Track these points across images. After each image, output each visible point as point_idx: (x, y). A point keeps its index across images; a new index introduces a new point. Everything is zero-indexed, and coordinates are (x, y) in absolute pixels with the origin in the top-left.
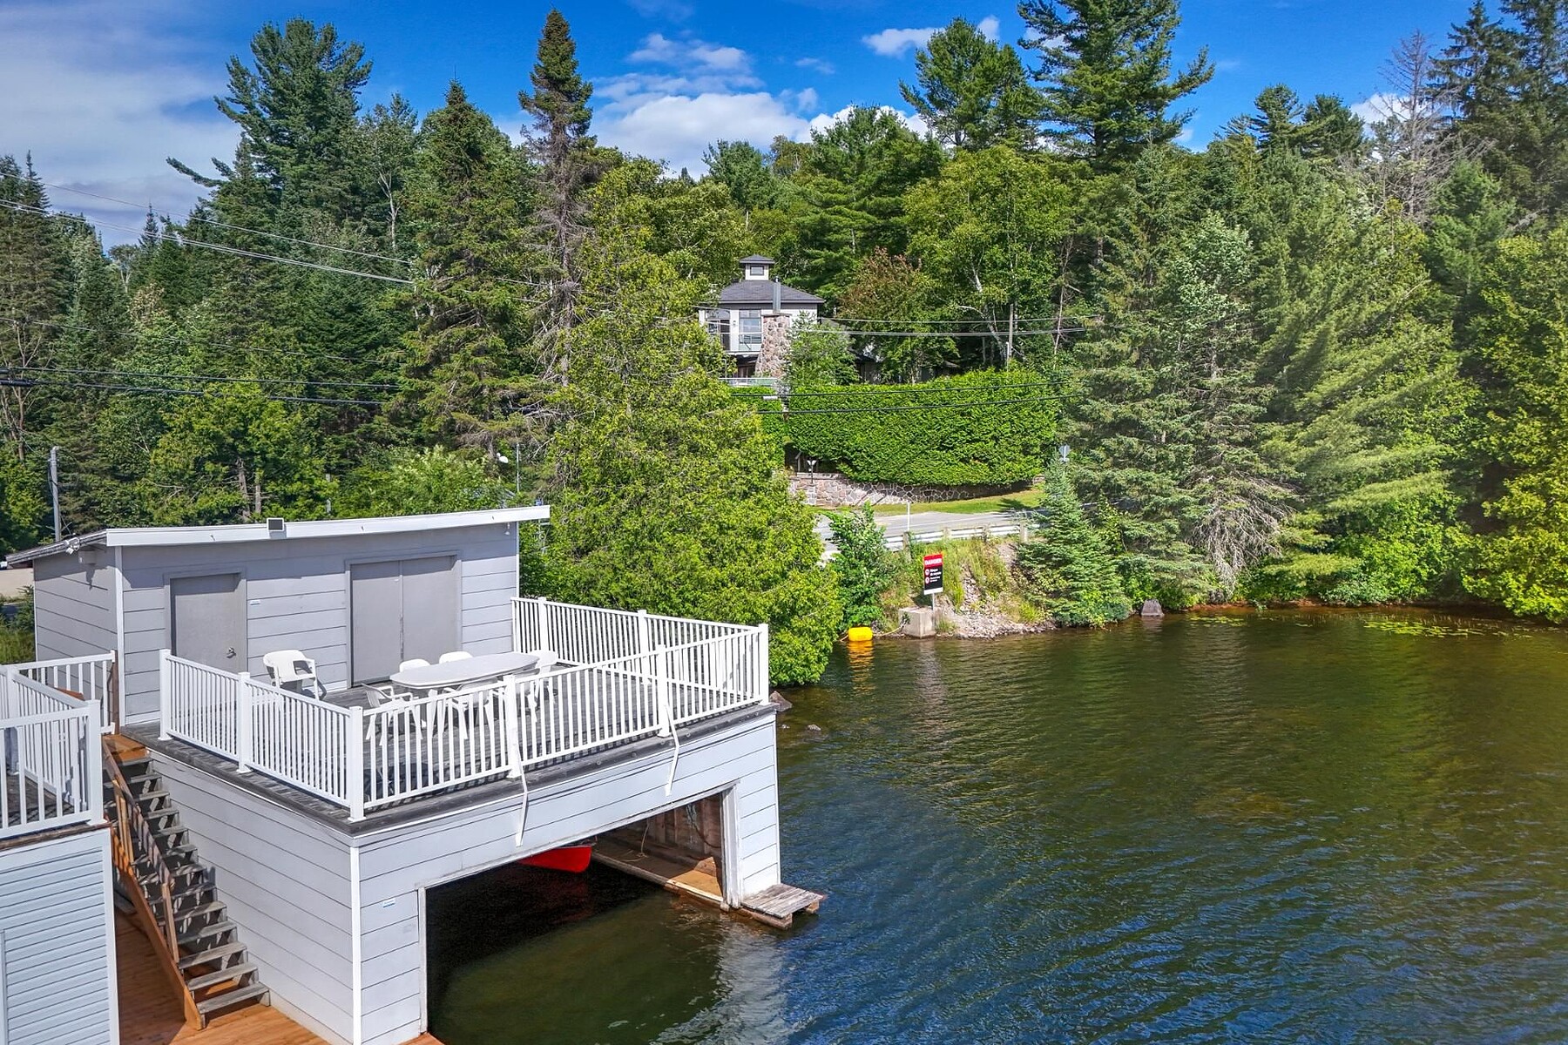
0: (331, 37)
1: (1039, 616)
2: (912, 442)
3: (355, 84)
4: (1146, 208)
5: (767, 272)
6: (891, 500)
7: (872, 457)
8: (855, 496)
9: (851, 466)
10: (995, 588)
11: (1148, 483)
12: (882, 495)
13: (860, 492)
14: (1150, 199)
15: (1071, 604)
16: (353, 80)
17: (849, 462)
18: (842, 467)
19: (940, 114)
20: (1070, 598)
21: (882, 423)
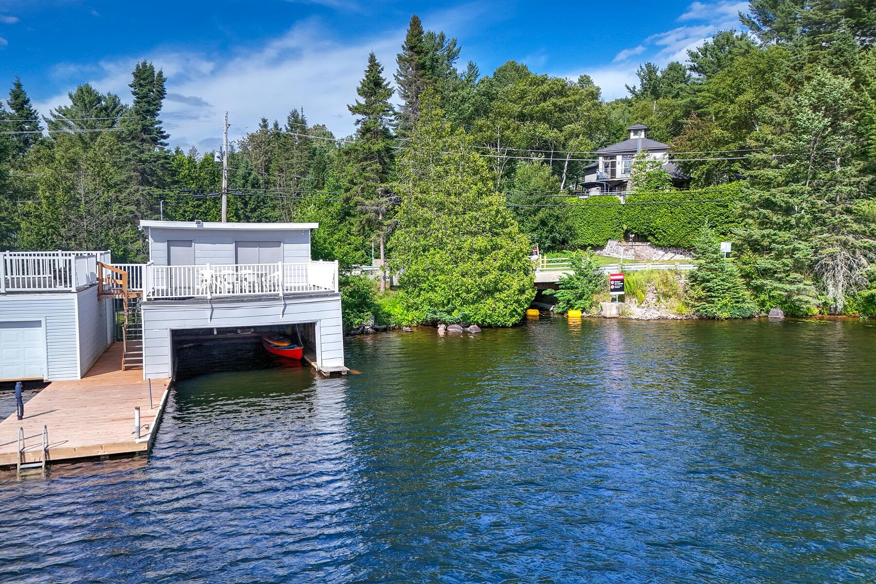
0: (442, 37)
1: (687, 311)
2: (689, 223)
3: (453, 58)
4: (791, 72)
5: (643, 133)
6: (679, 257)
7: (665, 232)
8: (658, 255)
9: (655, 238)
10: (666, 296)
11: (774, 237)
12: (673, 254)
13: (661, 252)
14: (795, 65)
15: (707, 305)
16: (451, 56)
17: (653, 235)
18: (650, 238)
19: (766, 29)
20: (708, 302)
21: (671, 213)
